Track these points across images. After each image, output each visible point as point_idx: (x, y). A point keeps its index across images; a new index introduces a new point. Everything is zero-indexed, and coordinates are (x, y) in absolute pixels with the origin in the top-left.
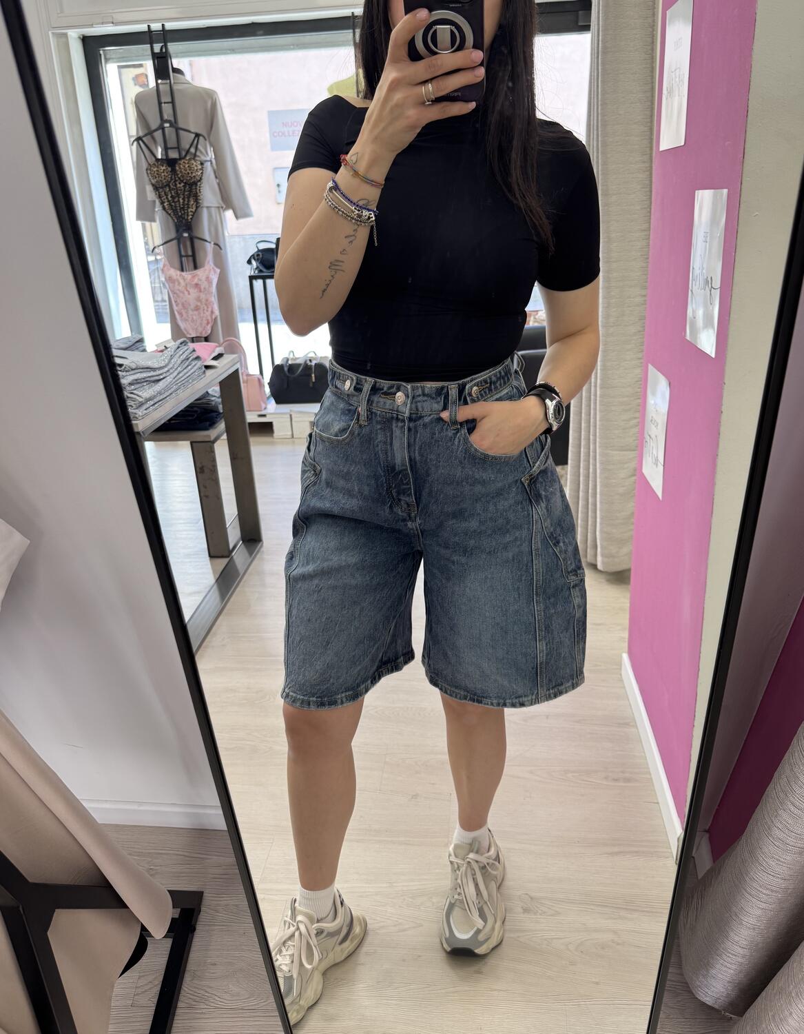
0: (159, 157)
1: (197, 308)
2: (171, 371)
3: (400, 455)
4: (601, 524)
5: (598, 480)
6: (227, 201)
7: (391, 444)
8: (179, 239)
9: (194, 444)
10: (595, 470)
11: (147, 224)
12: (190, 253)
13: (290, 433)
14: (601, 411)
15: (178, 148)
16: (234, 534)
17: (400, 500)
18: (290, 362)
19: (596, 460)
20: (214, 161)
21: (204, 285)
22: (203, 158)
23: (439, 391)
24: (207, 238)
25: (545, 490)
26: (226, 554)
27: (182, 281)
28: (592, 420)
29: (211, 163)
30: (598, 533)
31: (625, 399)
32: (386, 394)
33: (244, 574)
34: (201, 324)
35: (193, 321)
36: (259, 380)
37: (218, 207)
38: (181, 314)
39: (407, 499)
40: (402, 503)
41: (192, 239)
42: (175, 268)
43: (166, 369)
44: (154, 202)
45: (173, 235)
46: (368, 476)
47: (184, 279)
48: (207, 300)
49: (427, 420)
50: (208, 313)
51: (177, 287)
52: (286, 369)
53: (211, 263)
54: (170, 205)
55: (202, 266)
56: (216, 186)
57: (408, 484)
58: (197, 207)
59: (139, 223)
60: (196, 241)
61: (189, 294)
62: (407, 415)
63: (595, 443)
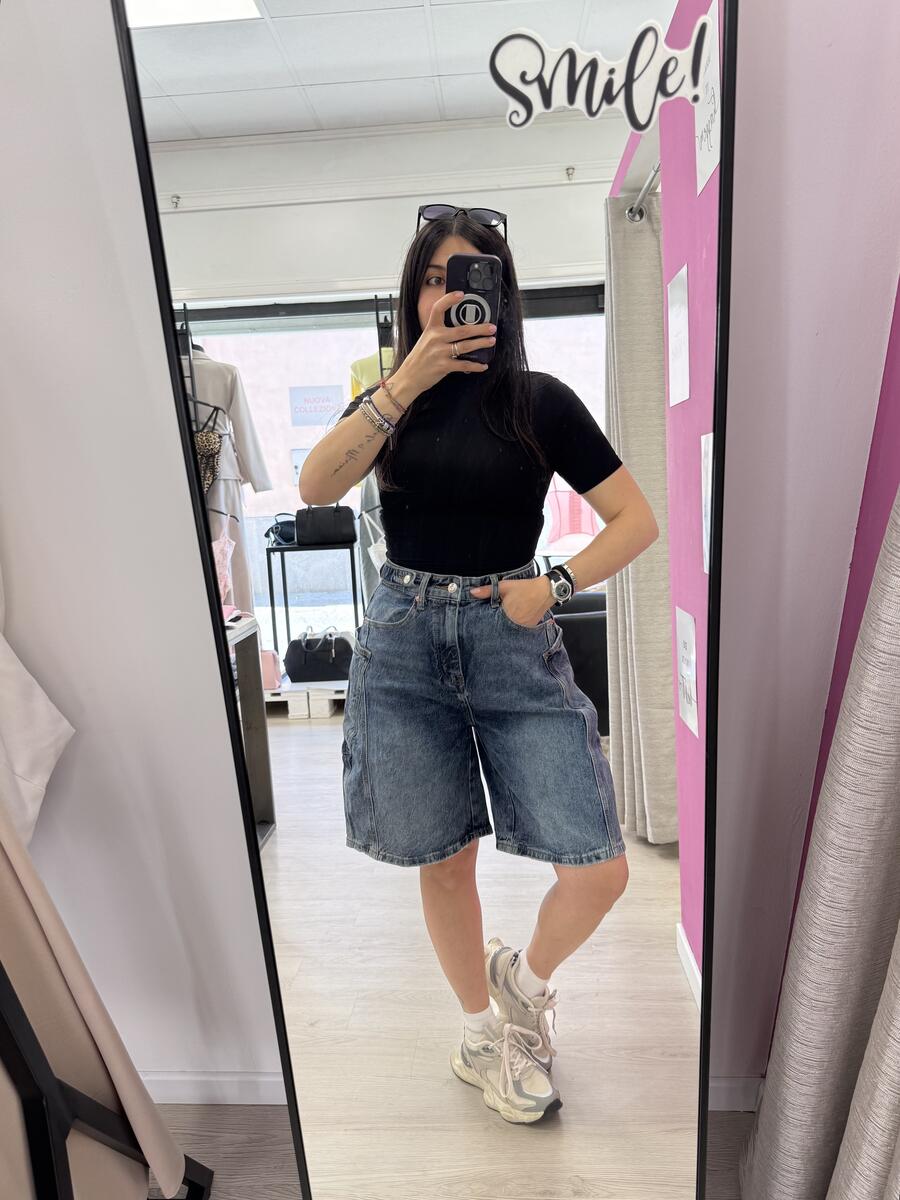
3: (450, 634)
6: (245, 475)
7: (443, 624)
13: (307, 713)
17: (449, 673)
18: (308, 638)
20: (233, 435)
21: (218, 557)
22: (221, 431)
23: (484, 581)
24: (224, 510)
32: (441, 585)
36: (274, 656)
37: (236, 481)
39: (456, 673)
40: (452, 676)
46: (422, 654)
49: (473, 605)
53: (226, 535)
55: (218, 539)
56: (235, 460)
57: (456, 658)
62: (458, 600)
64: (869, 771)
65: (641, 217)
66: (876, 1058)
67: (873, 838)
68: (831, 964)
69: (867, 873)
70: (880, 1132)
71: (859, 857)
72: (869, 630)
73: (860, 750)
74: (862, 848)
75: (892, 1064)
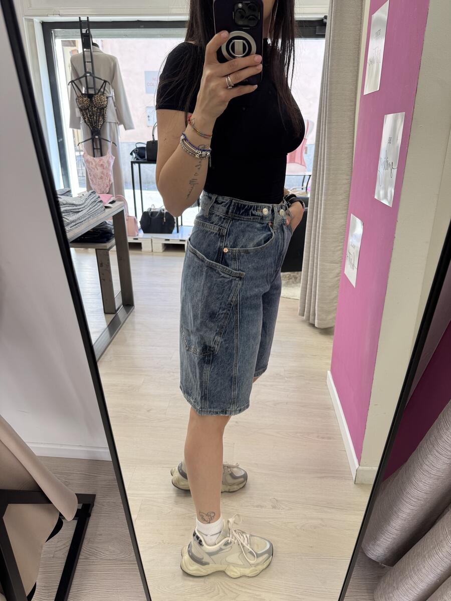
0: (84, 93)
1: (101, 178)
2: (86, 207)
4: (318, 302)
5: (318, 279)
6: (120, 120)
8: (93, 139)
9: (97, 251)
10: (316, 273)
11: (75, 130)
12: (99, 147)
13: (151, 249)
14: (321, 242)
15: (94, 88)
16: (118, 302)
18: (152, 211)
19: (317, 268)
20: (114, 97)
21: (106, 165)
22: (108, 95)
24: (109, 139)
26: (114, 312)
27: (94, 163)
28: (316, 247)
29: (113, 98)
30: (316, 307)
31: (335, 236)
33: (124, 322)
34: (103, 187)
35: (99, 185)
36: (135, 219)
37: (115, 123)
38: (92, 180)
41: (100, 139)
42: (90, 155)
43: (83, 206)
44: (80, 118)
45: (90, 137)
47: (95, 162)
48: (107, 174)
50: (108, 181)
51: (91, 165)
52: (150, 214)
53: (110, 153)
54: (89, 120)
55: (106, 155)
56: (115, 110)
58: (104, 122)
59: (71, 129)
60: (102, 140)
61: (97, 170)
63: (317, 259)
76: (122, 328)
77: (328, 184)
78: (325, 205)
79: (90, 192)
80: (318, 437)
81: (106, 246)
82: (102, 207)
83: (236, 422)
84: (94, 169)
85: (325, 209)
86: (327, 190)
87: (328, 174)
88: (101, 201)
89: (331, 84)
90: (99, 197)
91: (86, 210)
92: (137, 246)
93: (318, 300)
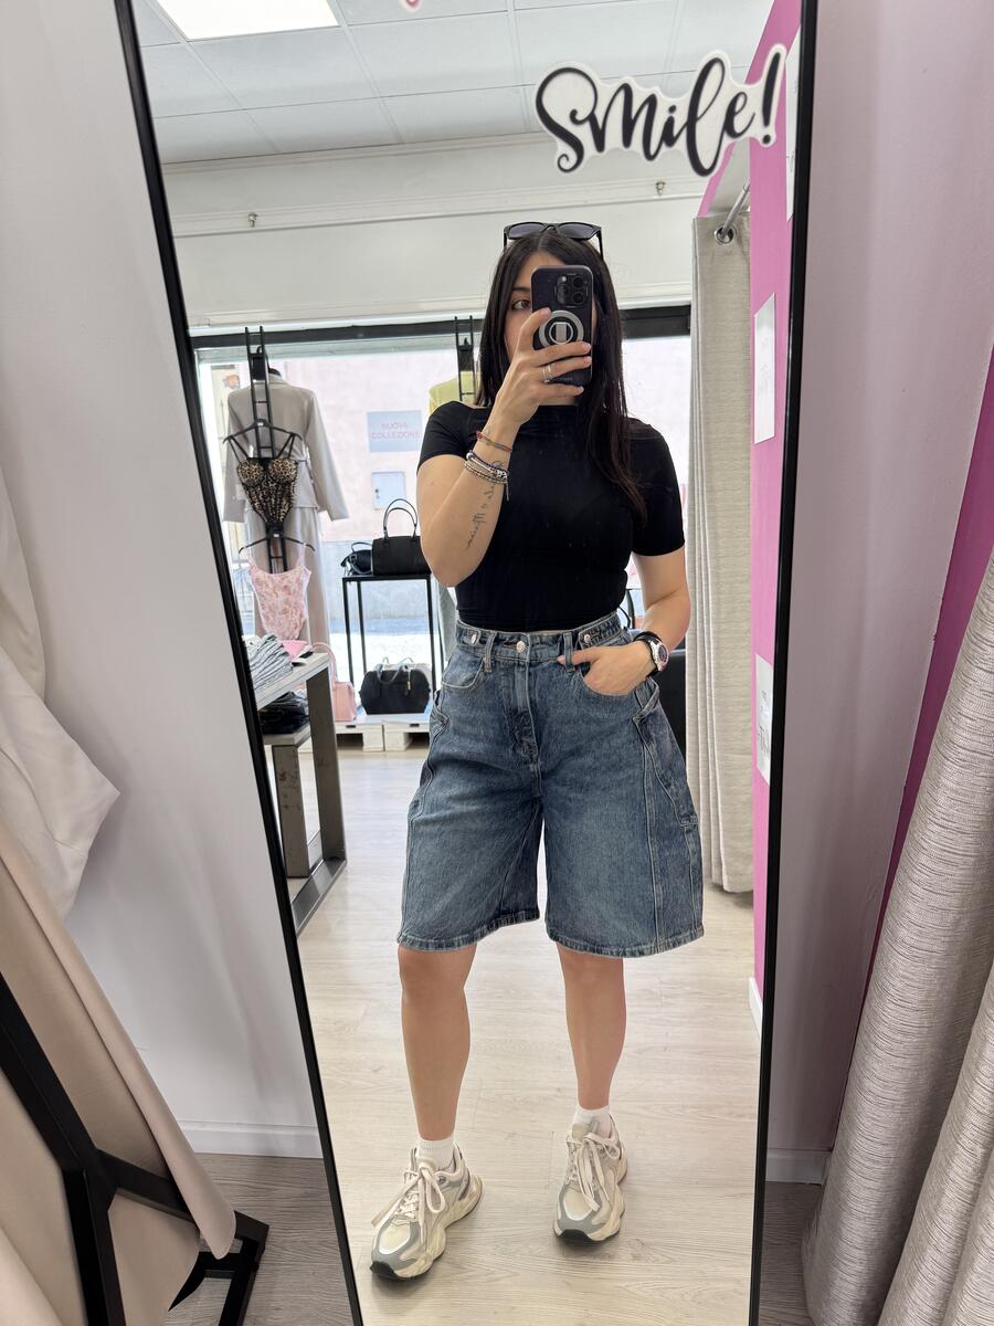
0: (251, 456)
1: (285, 612)
3: (522, 698)
4: (724, 836)
5: (718, 787)
6: (322, 502)
7: (514, 688)
8: (269, 541)
9: (276, 749)
10: (715, 777)
12: (280, 554)
13: (381, 746)
14: (717, 711)
15: (272, 447)
16: (314, 852)
17: (521, 742)
18: (384, 669)
19: (715, 765)
20: (309, 461)
21: (294, 587)
22: (298, 458)
23: (556, 639)
24: (299, 538)
25: (655, 732)
26: (306, 874)
27: (270, 583)
28: (709, 722)
29: (307, 464)
30: (722, 848)
32: (508, 644)
33: (324, 896)
34: (288, 628)
35: (280, 624)
36: (349, 687)
37: (312, 509)
38: (267, 618)
39: (528, 740)
40: (524, 744)
41: (283, 540)
42: (263, 569)
44: (244, 501)
45: (263, 536)
46: (493, 720)
47: (273, 581)
48: (296, 604)
49: (545, 665)
50: (297, 617)
51: (264, 588)
52: (379, 676)
53: (303, 564)
54: (261, 504)
55: (293, 568)
56: (310, 486)
57: (529, 725)
58: (290, 508)
60: (287, 542)
61: (277, 596)
62: (527, 660)
63: (713, 747)
64: (945, 871)
65: (731, 238)
66: (944, 1163)
67: (947, 939)
68: (899, 1062)
69: (941, 974)
70: (946, 1238)
71: (932, 957)
72: (949, 724)
73: (936, 848)
74: (935, 948)
75: (960, 1172)
76: (321, 905)
77: (718, 602)
78: (718, 640)
79: (266, 637)
80: (730, 1114)
81: (293, 739)
82: (287, 664)
83: (559, 1090)
84: (270, 595)
85: (716, 648)
86: (718, 612)
87: (716, 584)
88: (285, 654)
89: (707, 424)
90: (282, 646)
91: (258, 670)
92: (354, 741)
93: (724, 831)
